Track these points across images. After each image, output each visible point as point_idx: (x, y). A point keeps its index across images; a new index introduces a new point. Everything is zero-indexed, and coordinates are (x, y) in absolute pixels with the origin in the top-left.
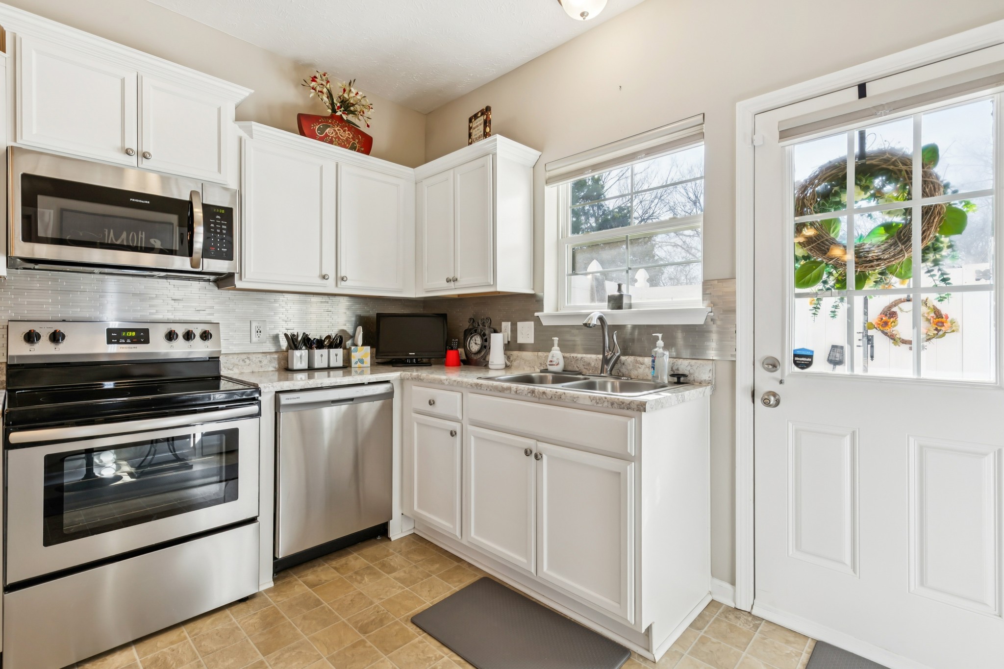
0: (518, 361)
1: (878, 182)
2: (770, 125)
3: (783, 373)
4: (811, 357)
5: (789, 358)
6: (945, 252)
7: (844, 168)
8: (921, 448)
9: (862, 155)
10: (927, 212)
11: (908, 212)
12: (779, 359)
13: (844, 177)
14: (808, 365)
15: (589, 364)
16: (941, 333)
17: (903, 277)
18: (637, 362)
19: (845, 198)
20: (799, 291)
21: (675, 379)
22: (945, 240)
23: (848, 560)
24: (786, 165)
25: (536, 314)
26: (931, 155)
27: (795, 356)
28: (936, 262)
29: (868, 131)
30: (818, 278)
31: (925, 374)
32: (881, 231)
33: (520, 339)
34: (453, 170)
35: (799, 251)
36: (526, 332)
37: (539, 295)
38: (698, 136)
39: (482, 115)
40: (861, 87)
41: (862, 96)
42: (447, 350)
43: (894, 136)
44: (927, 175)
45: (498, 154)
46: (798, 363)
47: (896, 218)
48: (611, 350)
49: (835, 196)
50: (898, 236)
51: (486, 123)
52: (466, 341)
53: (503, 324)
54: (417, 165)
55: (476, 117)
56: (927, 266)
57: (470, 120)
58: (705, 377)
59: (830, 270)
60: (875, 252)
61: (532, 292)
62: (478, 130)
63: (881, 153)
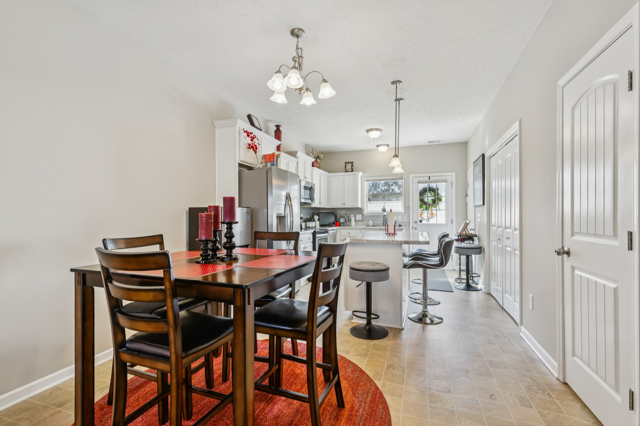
0: (357, 224)
1: (431, 192)
2: (416, 180)
3: (418, 223)
6: (439, 204)
7: (427, 189)
9: (429, 188)
10: (438, 198)
11: (435, 198)
12: (417, 221)
13: (427, 190)
14: (422, 222)
16: (433, 217)
17: (434, 208)
19: (426, 194)
20: (420, 209)
22: (439, 202)
24: (418, 187)
25: (362, 212)
26: (438, 189)
28: (438, 205)
29: (430, 184)
30: (423, 207)
31: (437, 223)
32: (432, 200)
33: (357, 219)
34: (343, 177)
35: (420, 202)
36: (359, 217)
37: (363, 208)
38: (402, 179)
39: (350, 163)
40: (429, 177)
41: (429, 179)
42: (335, 222)
43: (433, 185)
44: (437, 192)
45: (359, 175)
46: (420, 222)
47: (433, 198)
48: (385, 221)
49: (425, 193)
50: (434, 201)
51: (352, 166)
52: (339, 219)
53: (351, 215)
54: (329, 172)
55: (348, 163)
56: (437, 206)
57: (346, 163)
58: (404, 225)
59: (424, 206)
60: (431, 203)
61: (361, 207)
62: (349, 167)
63: (432, 188)
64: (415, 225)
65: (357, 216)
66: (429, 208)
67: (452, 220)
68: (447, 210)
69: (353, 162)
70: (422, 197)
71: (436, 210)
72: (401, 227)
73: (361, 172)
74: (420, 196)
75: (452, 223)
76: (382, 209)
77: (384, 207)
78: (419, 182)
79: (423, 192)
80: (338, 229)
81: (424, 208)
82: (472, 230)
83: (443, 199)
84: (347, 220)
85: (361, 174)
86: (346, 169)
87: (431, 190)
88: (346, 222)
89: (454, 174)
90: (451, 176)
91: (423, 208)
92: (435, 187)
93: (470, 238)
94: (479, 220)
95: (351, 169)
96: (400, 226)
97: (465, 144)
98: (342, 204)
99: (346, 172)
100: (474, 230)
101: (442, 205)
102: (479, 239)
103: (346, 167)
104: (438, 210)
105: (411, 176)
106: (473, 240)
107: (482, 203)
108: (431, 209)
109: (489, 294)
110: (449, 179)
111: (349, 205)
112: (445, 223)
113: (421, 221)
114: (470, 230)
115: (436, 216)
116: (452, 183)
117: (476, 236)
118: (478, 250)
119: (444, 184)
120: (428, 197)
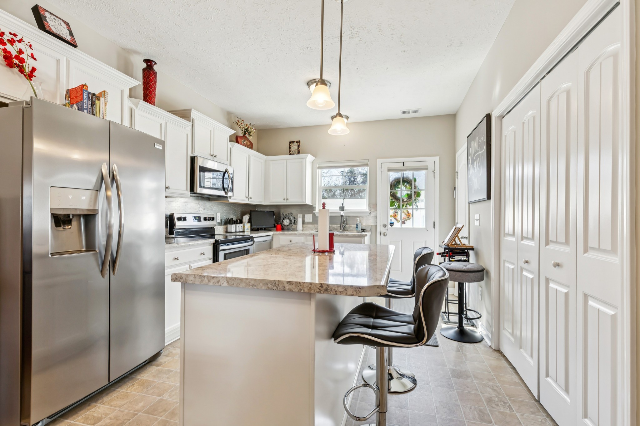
0: (306, 228)
1: (406, 184)
2: (385, 167)
3: (387, 228)
4: (393, 224)
5: (389, 224)
6: (417, 201)
7: (400, 180)
8: (413, 242)
9: (403, 178)
10: (415, 192)
11: (411, 192)
12: (387, 224)
13: (400, 182)
15: (334, 228)
16: (409, 218)
17: (410, 206)
18: (350, 226)
19: (400, 186)
20: (391, 208)
21: (362, 231)
22: (417, 198)
23: (400, 270)
24: (388, 177)
25: (314, 212)
26: (415, 180)
27: (390, 223)
28: (416, 203)
29: (404, 173)
30: (394, 205)
31: (414, 227)
32: (407, 195)
33: (306, 220)
34: (286, 160)
35: (391, 198)
36: (309, 218)
37: (314, 205)
38: (367, 165)
39: (296, 143)
40: (404, 163)
41: (404, 165)
42: (276, 225)
43: (409, 175)
44: (414, 184)
45: (307, 159)
46: (390, 225)
47: (409, 193)
48: (344, 223)
49: (398, 185)
50: (410, 197)
51: (299, 146)
52: (282, 221)
53: (299, 215)
54: (267, 154)
55: (293, 142)
56: (414, 203)
57: (290, 143)
58: (369, 230)
59: (396, 203)
60: (405, 200)
61: (311, 204)
62: (294, 147)
63: (407, 178)
64: (384, 230)
65: (306, 215)
66: (403, 206)
67: (434, 222)
68: (426, 208)
69: (299, 141)
70: (394, 191)
71: (413, 209)
72: (363, 233)
73: (309, 155)
74: (391, 189)
75: (434, 227)
76: (340, 207)
77: (342, 204)
78: (389, 171)
79: (395, 184)
80: (276, 234)
81: (397, 206)
82: (464, 238)
83: (423, 193)
84: (293, 221)
85: (310, 158)
86: (291, 151)
87: (407, 181)
88: (291, 225)
89: (437, 159)
90: (434, 162)
91: (394, 207)
92: (411, 177)
93: (464, 251)
94: (477, 223)
95: (297, 151)
96: (363, 231)
97: (452, 117)
98: (284, 200)
99: (290, 154)
100: (466, 238)
101: (421, 203)
102: (477, 255)
103: (290, 148)
104: (416, 209)
105: (379, 161)
106: (468, 256)
107: (485, 196)
108: (406, 208)
109: (499, 351)
110: (430, 166)
111: (293, 201)
112: (424, 227)
113: (392, 224)
114: (462, 238)
115: (413, 216)
116: (434, 172)
117: (473, 249)
118: (476, 274)
119: (423, 172)
120: (401, 190)
